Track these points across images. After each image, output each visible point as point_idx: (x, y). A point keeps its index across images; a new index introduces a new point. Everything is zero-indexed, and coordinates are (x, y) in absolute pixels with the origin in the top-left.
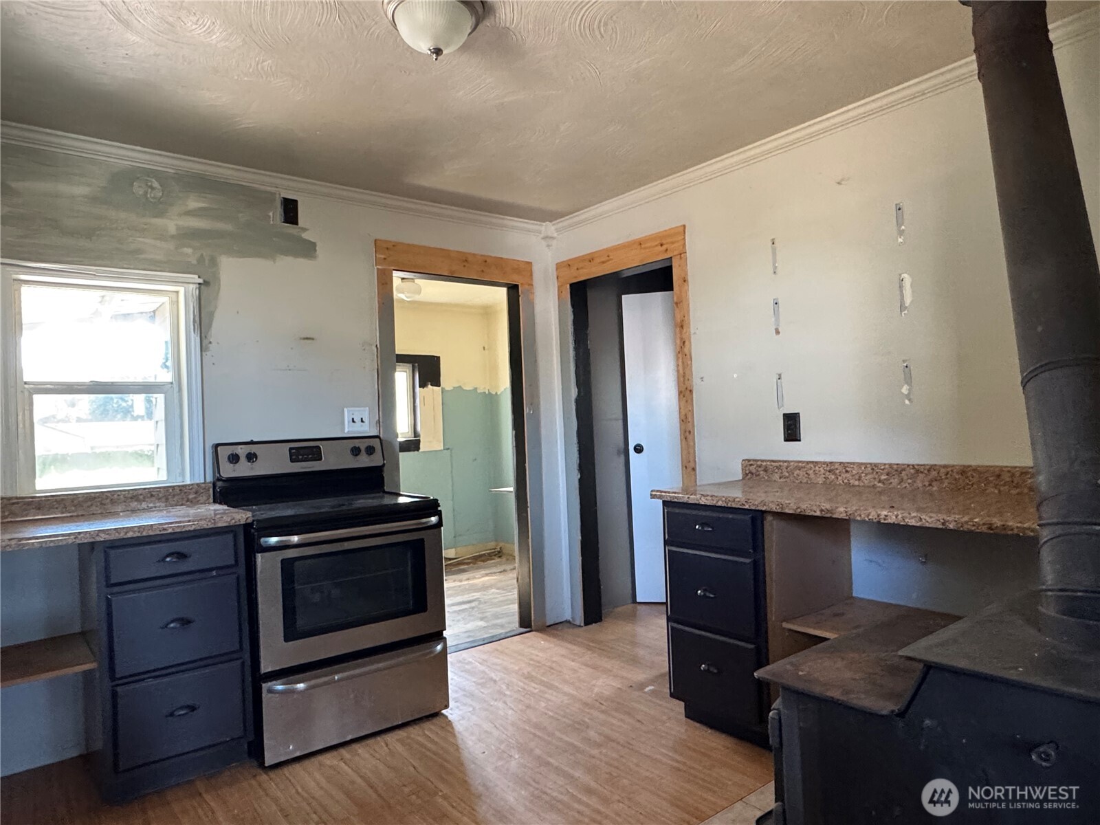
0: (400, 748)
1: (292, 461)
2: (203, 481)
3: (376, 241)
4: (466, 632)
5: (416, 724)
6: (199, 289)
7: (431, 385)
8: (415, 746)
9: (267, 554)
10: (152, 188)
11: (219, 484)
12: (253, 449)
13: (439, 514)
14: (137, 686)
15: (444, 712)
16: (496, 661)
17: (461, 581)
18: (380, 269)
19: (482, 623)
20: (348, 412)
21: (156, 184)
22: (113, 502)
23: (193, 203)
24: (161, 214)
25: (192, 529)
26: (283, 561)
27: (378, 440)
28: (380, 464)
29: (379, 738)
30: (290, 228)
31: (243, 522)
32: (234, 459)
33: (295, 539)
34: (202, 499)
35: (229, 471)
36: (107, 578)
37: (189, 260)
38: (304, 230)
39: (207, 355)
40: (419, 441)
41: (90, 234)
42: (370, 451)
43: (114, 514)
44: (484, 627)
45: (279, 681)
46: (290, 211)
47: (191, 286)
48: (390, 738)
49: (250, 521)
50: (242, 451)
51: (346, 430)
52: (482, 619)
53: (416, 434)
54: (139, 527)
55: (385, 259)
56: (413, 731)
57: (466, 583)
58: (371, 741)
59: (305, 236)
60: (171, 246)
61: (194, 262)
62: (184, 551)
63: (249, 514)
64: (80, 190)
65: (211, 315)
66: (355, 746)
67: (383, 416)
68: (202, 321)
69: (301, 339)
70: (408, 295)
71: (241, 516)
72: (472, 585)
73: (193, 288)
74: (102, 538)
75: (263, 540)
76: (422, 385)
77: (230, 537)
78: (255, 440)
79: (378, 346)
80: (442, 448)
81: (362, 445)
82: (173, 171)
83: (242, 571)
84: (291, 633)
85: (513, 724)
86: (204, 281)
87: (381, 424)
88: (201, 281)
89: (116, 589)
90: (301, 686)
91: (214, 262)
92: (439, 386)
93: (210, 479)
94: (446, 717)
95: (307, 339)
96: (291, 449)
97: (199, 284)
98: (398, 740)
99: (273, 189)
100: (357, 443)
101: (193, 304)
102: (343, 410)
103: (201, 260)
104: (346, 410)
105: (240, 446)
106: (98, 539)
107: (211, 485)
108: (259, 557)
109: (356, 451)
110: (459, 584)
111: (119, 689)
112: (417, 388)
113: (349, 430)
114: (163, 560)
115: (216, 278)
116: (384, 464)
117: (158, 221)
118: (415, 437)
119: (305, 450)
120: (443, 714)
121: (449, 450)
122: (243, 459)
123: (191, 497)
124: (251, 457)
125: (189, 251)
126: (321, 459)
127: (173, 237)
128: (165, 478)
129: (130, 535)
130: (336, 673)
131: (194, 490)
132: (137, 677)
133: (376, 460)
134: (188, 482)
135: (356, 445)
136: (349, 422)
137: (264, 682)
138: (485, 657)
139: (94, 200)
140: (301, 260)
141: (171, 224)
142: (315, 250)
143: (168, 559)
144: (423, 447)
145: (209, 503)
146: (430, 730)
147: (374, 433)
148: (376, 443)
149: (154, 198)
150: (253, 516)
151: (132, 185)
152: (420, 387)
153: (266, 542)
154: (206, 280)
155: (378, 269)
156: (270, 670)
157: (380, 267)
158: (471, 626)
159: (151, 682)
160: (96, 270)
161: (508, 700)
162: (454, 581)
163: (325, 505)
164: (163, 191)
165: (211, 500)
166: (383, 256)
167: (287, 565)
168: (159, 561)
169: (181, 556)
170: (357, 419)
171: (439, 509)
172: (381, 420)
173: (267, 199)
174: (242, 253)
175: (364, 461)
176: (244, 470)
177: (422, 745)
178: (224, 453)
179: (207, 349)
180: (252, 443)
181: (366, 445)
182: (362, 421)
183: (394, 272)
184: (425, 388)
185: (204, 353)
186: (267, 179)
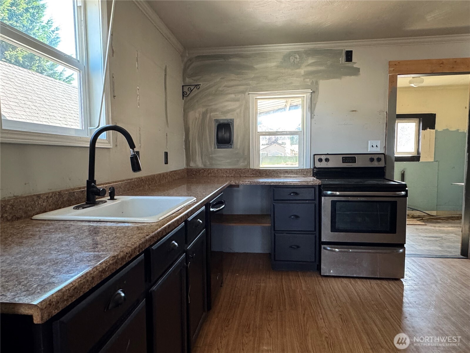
0: (376, 287)
1: (343, 162)
2: (309, 168)
3: (389, 62)
4: (428, 250)
5: (387, 280)
6: (311, 95)
7: (429, 129)
8: (383, 288)
9: (326, 198)
10: (296, 58)
11: (315, 169)
12: (328, 157)
13: (407, 191)
14: (281, 234)
15: (401, 279)
16: (439, 266)
17: (435, 227)
18: (391, 76)
19: (440, 249)
20: (370, 142)
21: (298, 56)
22: (280, 173)
23: (311, 61)
24: (299, 68)
25: (300, 184)
26: (332, 201)
27: (383, 155)
28: (383, 166)
29: (368, 280)
30: (349, 64)
31: (318, 184)
32: (320, 160)
33: (338, 193)
34: (309, 174)
35: (318, 165)
36: (274, 198)
37: (307, 84)
38: (355, 63)
39: (313, 120)
40: (420, 156)
41: (276, 79)
42: (379, 160)
43: (280, 177)
44: (440, 250)
45: (328, 246)
46: (349, 56)
47: (308, 94)
48: (373, 282)
49: (320, 184)
50: (323, 157)
51: (369, 151)
52: (440, 246)
53: (418, 153)
54: (283, 182)
55: (394, 70)
56: (384, 283)
57: (438, 228)
58: (364, 280)
59: (355, 66)
60: (302, 79)
61: (309, 84)
62: (298, 192)
63: (320, 182)
64: (273, 64)
65: (315, 104)
66: (357, 280)
67: (387, 144)
68: (312, 107)
69: (350, 111)
70: (416, 84)
71: (318, 182)
72: (440, 230)
73: (309, 94)
74: (272, 184)
75: (324, 192)
76: (424, 128)
77: (313, 189)
78: (329, 153)
79: (387, 112)
80: (433, 161)
81: (375, 157)
82: (303, 50)
83: (317, 202)
84: (334, 229)
85: (437, 296)
86: (313, 91)
87: (386, 148)
88: (312, 91)
89: (277, 202)
90: (337, 250)
91: (317, 83)
92: (434, 129)
93: (312, 167)
94: (402, 282)
95: (353, 111)
96: (343, 158)
97: (311, 93)
98: (376, 284)
99: (342, 48)
100: (373, 156)
101: (309, 101)
102: (368, 142)
103: (312, 83)
104: (369, 141)
105: (323, 156)
106: (271, 184)
107: (312, 170)
108: (323, 198)
109: (372, 160)
110: (433, 228)
111: (276, 234)
112: (421, 131)
113: (370, 150)
114: (290, 194)
115: (317, 89)
116: (385, 167)
117: (298, 71)
118: (418, 154)
119: (349, 158)
120: (401, 280)
121: (437, 162)
122: (324, 160)
123: (305, 173)
124: (327, 160)
125: (308, 80)
126: (356, 162)
127: (303, 76)
128: (297, 166)
129: (280, 184)
130: (351, 249)
131: (306, 171)
132: (282, 231)
133: (382, 164)
134: (305, 168)
135: (372, 157)
136: (370, 147)
137: (323, 245)
138: (434, 263)
139: (278, 67)
140: (353, 77)
141: (302, 71)
142: (359, 71)
143: (292, 194)
144: (421, 160)
145: (311, 177)
146: (392, 284)
147: (383, 152)
148: (382, 157)
149: (297, 62)
150: (321, 182)
151: (289, 59)
152: (422, 130)
153: (326, 193)
154: (314, 90)
155: (389, 75)
156: (325, 241)
157: (391, 74)
158: (432, 248)
159: (285, 234)
160: (277, 92)
161: (438, 285)
162: (431, 226)
163: (353, 181)
164: (300, 58)
165: (312, 175)
166: (393, 69)
167: (334, 203)
168: (289, 195)
169: (296, 194)
170: (374, 146)
171: (407, 189)
172: (386, 146)
173: (339, 53)
174: (328, 78)
175: (376, 164)
176: (324, 165)
177: (386, 288)
178: (317, 157)
179: (313, 118)
180: (328, 154)
181: (377, 157)
182: (377, 146)
183: (398, 75)
184: (425, 131)
185: (312, 120)
186: (340, 44)
